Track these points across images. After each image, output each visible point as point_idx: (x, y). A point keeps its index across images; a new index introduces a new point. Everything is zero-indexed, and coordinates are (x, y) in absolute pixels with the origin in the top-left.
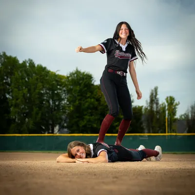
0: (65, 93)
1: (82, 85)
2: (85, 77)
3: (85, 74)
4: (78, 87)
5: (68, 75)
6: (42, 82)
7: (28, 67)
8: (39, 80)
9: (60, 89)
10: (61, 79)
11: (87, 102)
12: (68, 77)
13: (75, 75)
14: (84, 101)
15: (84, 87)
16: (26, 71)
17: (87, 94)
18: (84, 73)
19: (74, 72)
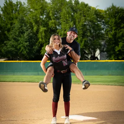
0: (104, 24)
1: (117, 17)
2: (120, 11)
3: (120, 8)
4: (114, 19)
5: (106, 10)
6: (85, 16)
7: (73, 4)
8: (82, 15)
9: (100, 21)
10: (100, 13)
11: (121, 31)
12: (106, 12)
13: (112, 10)
14: (118, 30)
15: (119, 20)
16: (72, 8)
17: (121, 25)
18: (118, 8)
19: (110, 7)
